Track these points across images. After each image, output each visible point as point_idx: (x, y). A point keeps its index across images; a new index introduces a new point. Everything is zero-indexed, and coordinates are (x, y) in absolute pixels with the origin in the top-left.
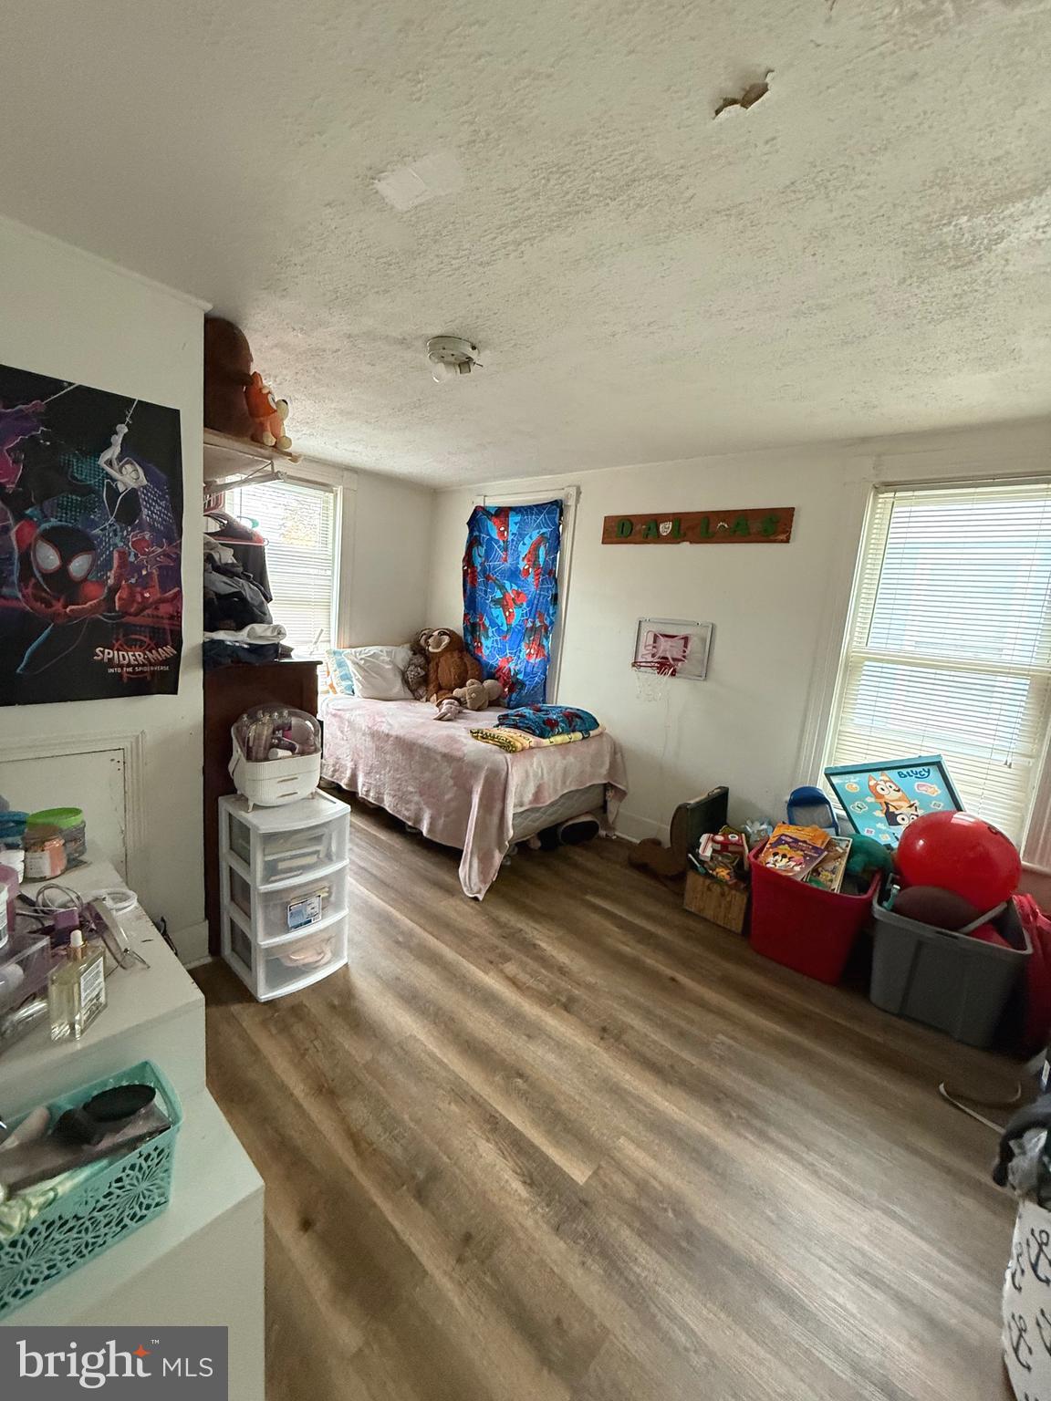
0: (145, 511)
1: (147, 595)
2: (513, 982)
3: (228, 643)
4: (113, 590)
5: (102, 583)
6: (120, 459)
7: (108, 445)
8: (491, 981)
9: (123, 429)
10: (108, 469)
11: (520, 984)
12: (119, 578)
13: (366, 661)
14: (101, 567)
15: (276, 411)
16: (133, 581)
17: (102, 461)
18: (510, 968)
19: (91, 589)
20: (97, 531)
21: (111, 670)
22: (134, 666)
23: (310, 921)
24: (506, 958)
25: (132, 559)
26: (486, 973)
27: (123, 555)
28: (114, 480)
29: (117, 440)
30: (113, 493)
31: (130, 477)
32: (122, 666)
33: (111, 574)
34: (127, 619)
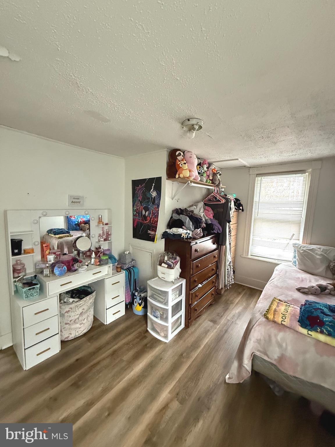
0: (156, 201)
1: (156, 219)
2: (165, 407)
3: (168, 232)
4: (151, 218)
5: (150, 217)
6: (153, 191)
7: (152, 188)
8: (165, 395)
9: (154, 184)
10: (151, 193)
11: (164, 411)
12: (152, 216)
13: (305, 251)
14: (149, 214)
15: (181, 167)
16: (154, 216)
17: (151, 192)
18: (175, 405)
19: (148, 218)
20: (149, 206)
21: (150, 235)
22: (153, 235)
23: (157, 318)
24: (182, 402)
25: (154, 212)
26: (169, 393)
27: (153, 211)
28: (152, 195)
29: (153, 187)
30: (152, 198)
31: (154, 194)
32: (151, 235)
33: (151, 215)
34: (153, 225)
